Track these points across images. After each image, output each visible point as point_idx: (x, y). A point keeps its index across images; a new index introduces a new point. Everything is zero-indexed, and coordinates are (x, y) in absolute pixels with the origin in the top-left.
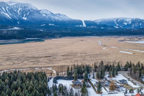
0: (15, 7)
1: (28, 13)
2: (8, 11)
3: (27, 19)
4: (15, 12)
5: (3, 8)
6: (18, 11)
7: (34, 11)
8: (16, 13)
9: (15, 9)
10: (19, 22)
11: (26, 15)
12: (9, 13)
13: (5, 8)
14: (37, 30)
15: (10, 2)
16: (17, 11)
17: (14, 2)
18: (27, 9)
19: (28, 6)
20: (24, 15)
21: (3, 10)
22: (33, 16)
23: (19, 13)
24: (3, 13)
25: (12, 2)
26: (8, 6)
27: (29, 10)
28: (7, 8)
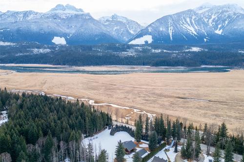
0: (207, 13)
1: (226, 22)
2: (194, 23)
3: (222, 33)
4: (204, 23)
5: (188, 20)
6: (210, 21)
7: (238, 16)
8: (206, 25)
9: (206, 18)
10: (206, 39)
11: (222, 25)
12: (195, 25)
13: (191, 18)
14: (233, 51)
15: (201, 8)
16: (208, 21)
17: (207, 6)
18: (225, 16)
19: (228, 10)
20: (219, 26)
21: (187, 22)
22: (235, 25)
23: (210, 23)
24: (186, 26)
25: (204, 7)
26: (196, 14)
27: (229, 17)
28: (193, 17)
